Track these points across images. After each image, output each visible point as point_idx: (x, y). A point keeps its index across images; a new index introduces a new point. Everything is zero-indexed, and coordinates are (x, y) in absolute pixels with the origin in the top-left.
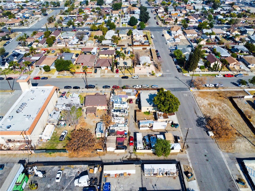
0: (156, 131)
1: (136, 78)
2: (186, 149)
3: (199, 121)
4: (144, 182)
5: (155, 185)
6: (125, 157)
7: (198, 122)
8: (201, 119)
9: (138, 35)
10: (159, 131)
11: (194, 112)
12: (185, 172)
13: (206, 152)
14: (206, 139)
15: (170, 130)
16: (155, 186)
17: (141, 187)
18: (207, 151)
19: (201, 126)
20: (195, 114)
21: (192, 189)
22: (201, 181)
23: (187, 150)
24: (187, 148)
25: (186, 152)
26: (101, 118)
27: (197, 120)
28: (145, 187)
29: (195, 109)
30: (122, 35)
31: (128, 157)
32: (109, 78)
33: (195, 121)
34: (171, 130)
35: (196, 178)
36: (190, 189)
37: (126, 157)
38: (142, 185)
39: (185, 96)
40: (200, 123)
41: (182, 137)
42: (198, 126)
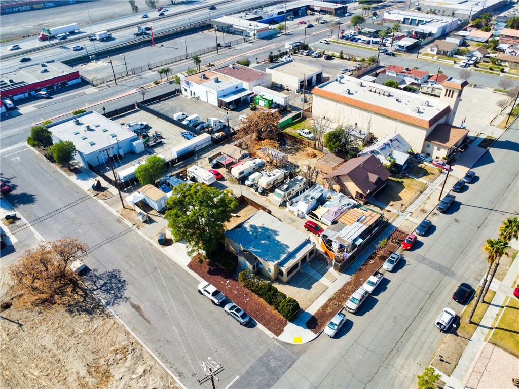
3: (118, 288)
7: (119, 281)
8: (116, 297)
11: (142, 307)
12: (106, 190)
19: (109, 275)
20: (136, 303)
22: (77, 193)
23: (117, 216)
24: (119, 219)
25: (117, 213)
27: (122, 286)
29: (145, 319)
33: (126, 280)
35: (88, 191)
39: (209, 358)
40: (114, 283)
41: (139, 229)
42: (114, 271)
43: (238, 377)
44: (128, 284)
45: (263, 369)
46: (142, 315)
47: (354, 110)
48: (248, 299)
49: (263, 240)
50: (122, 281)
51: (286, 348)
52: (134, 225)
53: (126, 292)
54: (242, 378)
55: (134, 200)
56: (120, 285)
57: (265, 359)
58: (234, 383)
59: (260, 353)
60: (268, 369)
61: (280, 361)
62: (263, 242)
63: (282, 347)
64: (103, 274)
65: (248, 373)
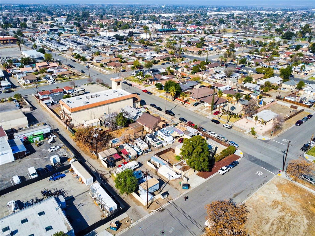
0: (159, 175)
1: (227, 127)
4: (81, 196)
5: (83, 205)
9: (311, 92)
10: (161, 177)
11: (235, 193)
13: (171, 231)
15: (172, 185)
16: (81, 206)
23: (156, 212)
24: (160, 211)
25: (152, 212)
28: (75, 199)
29: (242, 192)
30: (286, 85)
32: (200, 115)
37: (102, 172)
39: (256, 173)
45: (256, 162)
46: (240, 193)
47: (99, 108)
54: (261, 166)
57: (252, 161)
59: (250, 162)
61: (251, 158)
63: (245, 157)
65: (259, 165)
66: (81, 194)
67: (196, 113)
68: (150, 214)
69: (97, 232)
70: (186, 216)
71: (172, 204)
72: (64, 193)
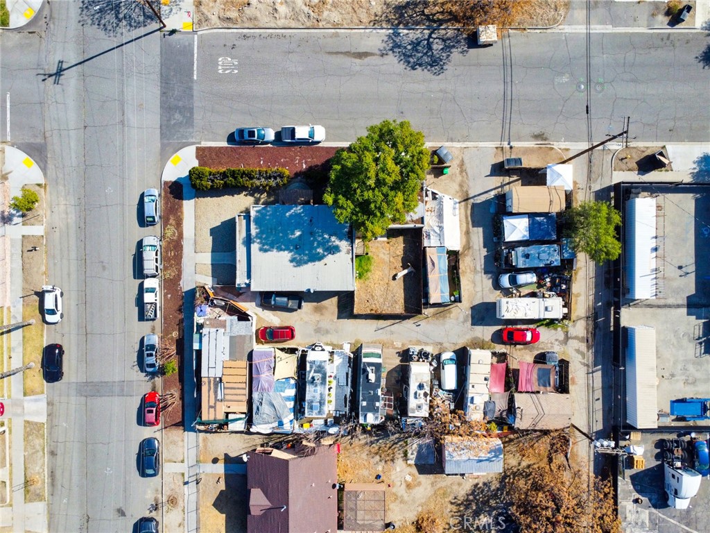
2: (550, 144)
3: (411, 56)
4: (670, 301)
5: (680, 268)
6: (580, 357)
7: (420, 65)
8: (397, 46)
11: (358, 61)
12: (639, 170)
13: (565, 79)
14: (509, 62)
15: (461, 186)
16: (683, 269)
17: (685, 310)
18: (561, 74)
19: (441, 60)
20: (367, 60)
21: (694, 163)
22: (670, 130)
23: (555, 143)
24: (545, 139)
25: (563, 147)
26: (392, 460)
28: (686, 299)
29: (337, 53)
31: (583, 347)
33: (412, 71)
34: (462, 181)
35: (661, 144)
36: (694, 169)
37: (583, 355)
38: (678, 306)
39: (236, 71)
40: (422, 57)
41: (497, 148)
42: (442, 68)
43: (195, 78)
44: (405, 69)
45: (181, 104)
46: (347, 54)
48: (262, 162)
49: (300, 236)
50: (417, 67)
51: (180, 143)
52: (511, 148)
53: (395, 60)
54: (192, 80)
55: (553, 171)
56: (411, 60)
57: (189, 115)
58: (193, 71)
59: (198, 116)
60: (177, 108)
61: (175, 124)
62: (298, 233)
63: (184, 141)
64: (449, 55)
65: (191, 89)
66: (670, 306)
67: (52, 475)
68: (567, 147)
69: (690, 176)
70: (509, 88)
71: (507, 137)
72: (699, 338)
